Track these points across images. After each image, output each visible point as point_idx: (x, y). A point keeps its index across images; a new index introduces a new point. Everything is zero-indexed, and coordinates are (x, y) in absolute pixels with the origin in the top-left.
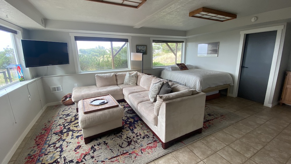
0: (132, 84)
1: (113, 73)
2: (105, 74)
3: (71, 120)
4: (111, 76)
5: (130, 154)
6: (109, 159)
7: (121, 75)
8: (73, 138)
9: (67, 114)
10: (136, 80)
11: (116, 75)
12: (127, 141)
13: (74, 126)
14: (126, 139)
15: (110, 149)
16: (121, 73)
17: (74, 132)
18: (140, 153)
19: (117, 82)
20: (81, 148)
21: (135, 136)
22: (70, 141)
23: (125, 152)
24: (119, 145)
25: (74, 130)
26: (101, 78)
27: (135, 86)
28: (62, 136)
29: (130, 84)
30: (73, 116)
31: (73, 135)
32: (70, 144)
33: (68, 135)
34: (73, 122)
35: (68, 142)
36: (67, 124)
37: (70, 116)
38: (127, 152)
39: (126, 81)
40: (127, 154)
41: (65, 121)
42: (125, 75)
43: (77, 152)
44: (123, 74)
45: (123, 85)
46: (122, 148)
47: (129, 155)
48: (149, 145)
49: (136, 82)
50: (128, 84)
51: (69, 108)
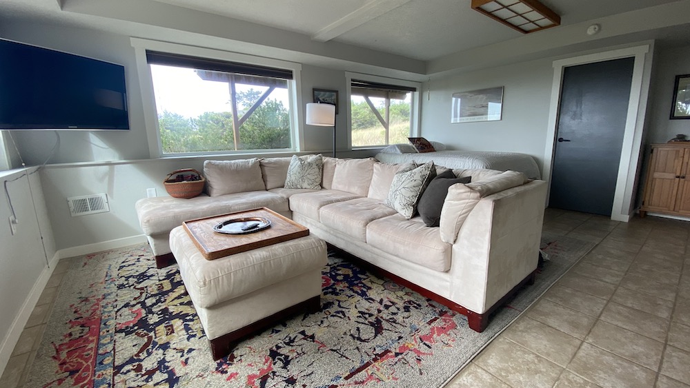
0: (308, 187)
1: (254, 159)
3: (161, 287)
5: (397, 355)
6: (346, 378)
7: (275, 163)
8: (194, 336)
9: (138, 273)
10: (321, 174)
12: (366, 322)
13: (181, 304)
14: (360, 317)
15: (332, 350)
16: (275, 159)
17: (188, 318)
18: (423, 349)
19: (265, 181)
20: (235, 360)
21: (382, 308)
22: (186, 345)
23: (379, 351)
24: (351, 335)
25: (187, 315)
27: (317, 190)
28: (152, 334)
29: (305, 185)
30: (161, 278)
31: (190, 329)
32: (193, 353)
33: (171, 331)
34: (170, 294)
35: (182, 351)
36: (154, 300)
37: (152, 278)
38: (387, 351)
40: (390, 354)
41: (141, 293)
43: (229, 374)
44: (281, 160)
45: (283, 189)
46: (364, 341)
47: (396, 359)
48: (433, 325)
49: (319, 180)
50: (299, 186)
51: (138, 257)
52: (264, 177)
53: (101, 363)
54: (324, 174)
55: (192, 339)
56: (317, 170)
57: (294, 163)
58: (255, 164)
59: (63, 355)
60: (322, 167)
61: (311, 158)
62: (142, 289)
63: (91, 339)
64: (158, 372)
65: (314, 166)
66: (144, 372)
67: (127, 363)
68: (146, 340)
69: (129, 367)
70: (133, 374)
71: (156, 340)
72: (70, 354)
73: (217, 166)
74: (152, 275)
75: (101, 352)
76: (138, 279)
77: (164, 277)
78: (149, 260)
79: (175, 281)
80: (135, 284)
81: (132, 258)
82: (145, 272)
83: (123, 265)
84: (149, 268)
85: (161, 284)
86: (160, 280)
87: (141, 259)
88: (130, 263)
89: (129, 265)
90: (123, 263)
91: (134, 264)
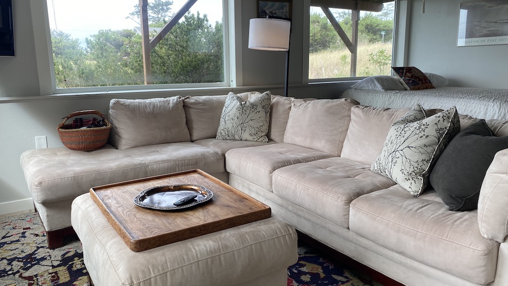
0: (250, 138)
1: (175, 98)
2: (148, 101)
3: (55, 277)
4: (171, 105)
7: (204, 103)
9: (24, 255)
10: (268, 120)
11: (185, 106)
16: (204, 97)
19: (190, 129)
26: (134, 112)
27: (262, 144)
29: (246, 136)
30: (56, 263)
37: (43, 263)
39: (229, 125)
42: (221, 104)
44: (212, 100)
45: (214, 141)
49: (265, 128)
50: (237, 137)
51: (22, 231)
52: (189, 123)
54: (273, 120)
56: (262, 114)
57: (231, 104)
58: (177, 104)
60: (270, 110)
61: (254, 97)
62: (30, 278)
65: (259, 108)
73: (127, 107)
74: (43, 259)
76: (25, 264)
77: (58, 263)
78: (37, 235)
79: (74, 269)
80: (21, 271)
81: (15, 232)
82: (33, 253)
83: (3, 241)
84: (38, 248)
85: (56, 273)
86: (53, 267)
87: (27, 234)
88: (12, 239)
89: (12, 242)
90: (4, 237)
91: (18, 241)
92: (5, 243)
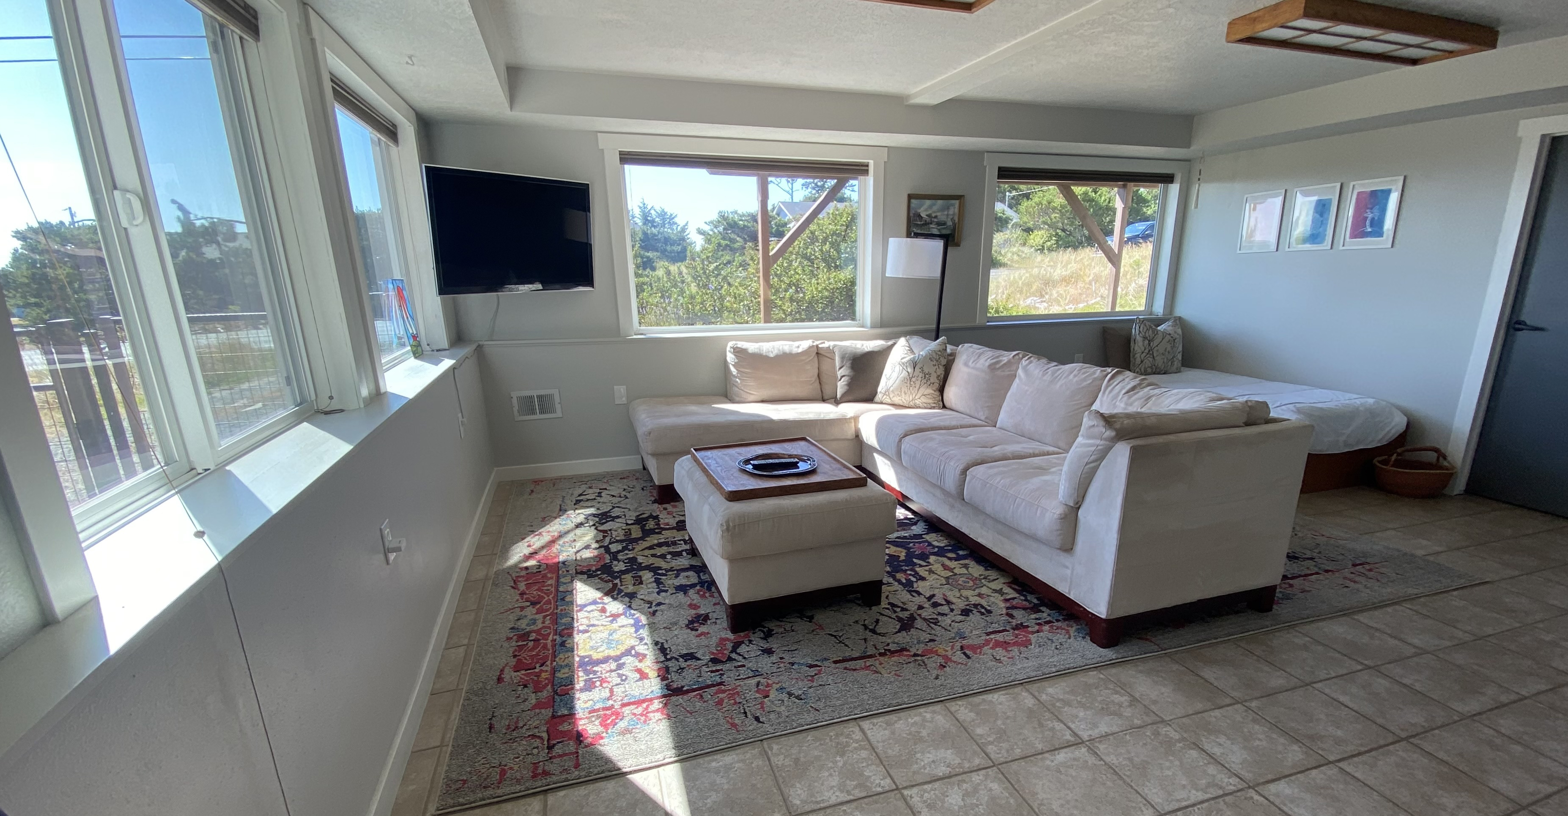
1: (807, 342)
3: (628, 533)
5: (915, 655)
6: (835, 662)
8: (666, 591)
12: (894, 616)
13: (653, 555)
14: (888, 609)
15: (829, 634)
17: (660, 572)
18: (959, 656)
20: (709, 622)
21: (927, 605)
22: (655, 598)
23: (893, 647)
24: (864, 625)
25: (660, 568)
26: (754, 358)
28: (617, 581)
30: (630, 522)
31: (662, 583)
32: (662, 607)
33: (639, 581)
34: (640, 542)
35: (650, 603)
36: (619, 547)
37: (618, 520)
38: (903, 650)
40: (905, 653)
41: (604, 537)
43: (699, 632)
46: (879, 634)
47: (913, 659)
48: (992, 636)
51: (599, 491)
53: (563, 599)
55: (663, 594)
59: (522, 586)
62: (604, 531)
63: (549, 575)
64: (623, 617)
66: (608, 614)
67: (591, 604)
68: (611, 585)
69: (593, 607)
70: (596, 614)
71: (621, 588)
72: (528, 586)
74: (618, 517)
75: (561, 589)
76: (600, 520)
77: (632, 522)
78: (613, 496)
79: (647, 528)
80: (597, 525)
81: (591, 491)
82: (609, 512)
83: (579, 498)
84: (614, 507)
85: (629, 530)
86: (627, 524)
87: (603, 494)
88: (588, 497)
89: (588, 500)
90: (580, 495)
91: (595, 499)
92: (582, 500)
